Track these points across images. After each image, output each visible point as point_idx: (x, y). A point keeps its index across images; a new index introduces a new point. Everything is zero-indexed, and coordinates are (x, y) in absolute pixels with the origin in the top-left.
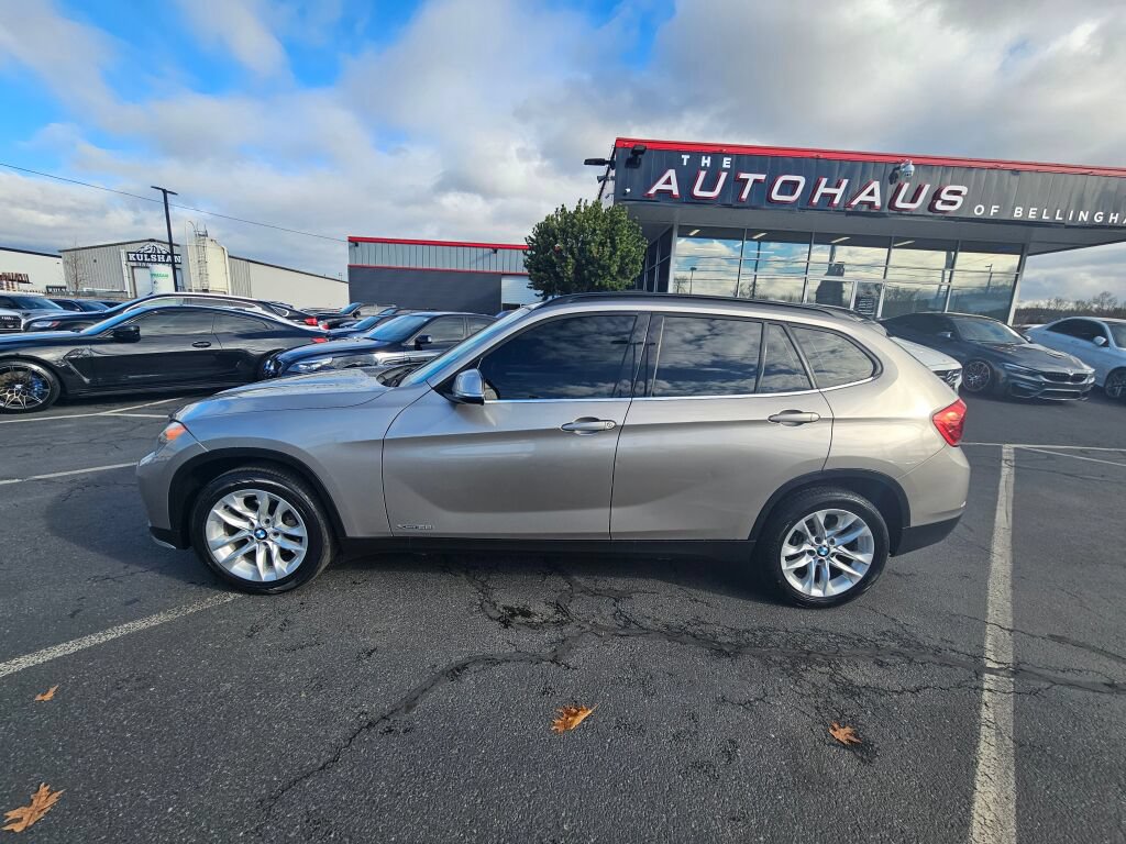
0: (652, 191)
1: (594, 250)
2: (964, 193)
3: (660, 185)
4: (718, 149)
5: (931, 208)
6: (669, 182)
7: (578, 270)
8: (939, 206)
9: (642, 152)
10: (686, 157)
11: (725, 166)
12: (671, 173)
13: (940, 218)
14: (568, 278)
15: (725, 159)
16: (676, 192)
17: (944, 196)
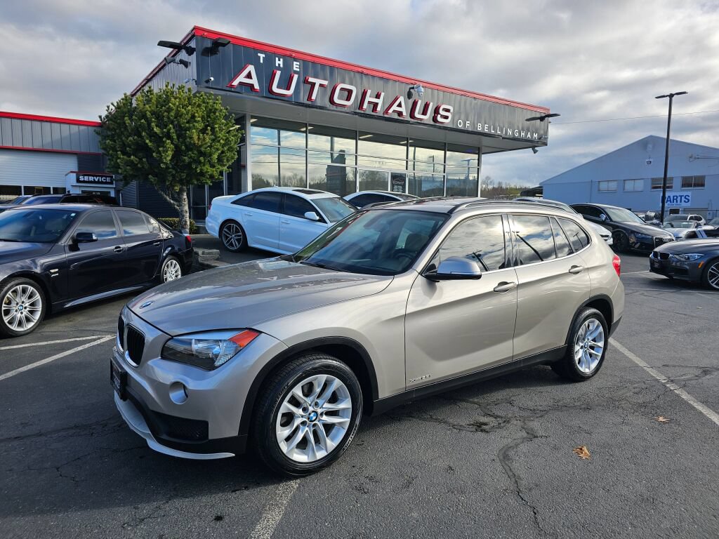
0: (235, 83)
1: (195, 136)
2: (452, 111)
3: (241, 78)
4: (288, 53)
5: (435, 119)
6: (248, 76)
7: (178, 153)
8: (439, 119)
9: (224, 45)
10: (262, 56)
11: (295, 69)
12: (251, 68)
13: (440, 128)
14: (166, 164)
15: (295, 63)
16: (257, 87)
17: (441, 112)
